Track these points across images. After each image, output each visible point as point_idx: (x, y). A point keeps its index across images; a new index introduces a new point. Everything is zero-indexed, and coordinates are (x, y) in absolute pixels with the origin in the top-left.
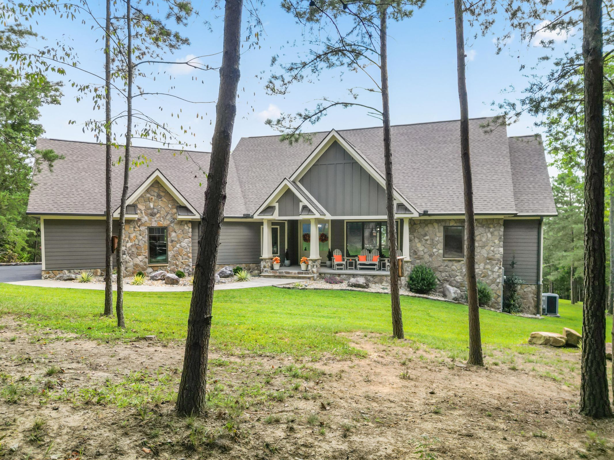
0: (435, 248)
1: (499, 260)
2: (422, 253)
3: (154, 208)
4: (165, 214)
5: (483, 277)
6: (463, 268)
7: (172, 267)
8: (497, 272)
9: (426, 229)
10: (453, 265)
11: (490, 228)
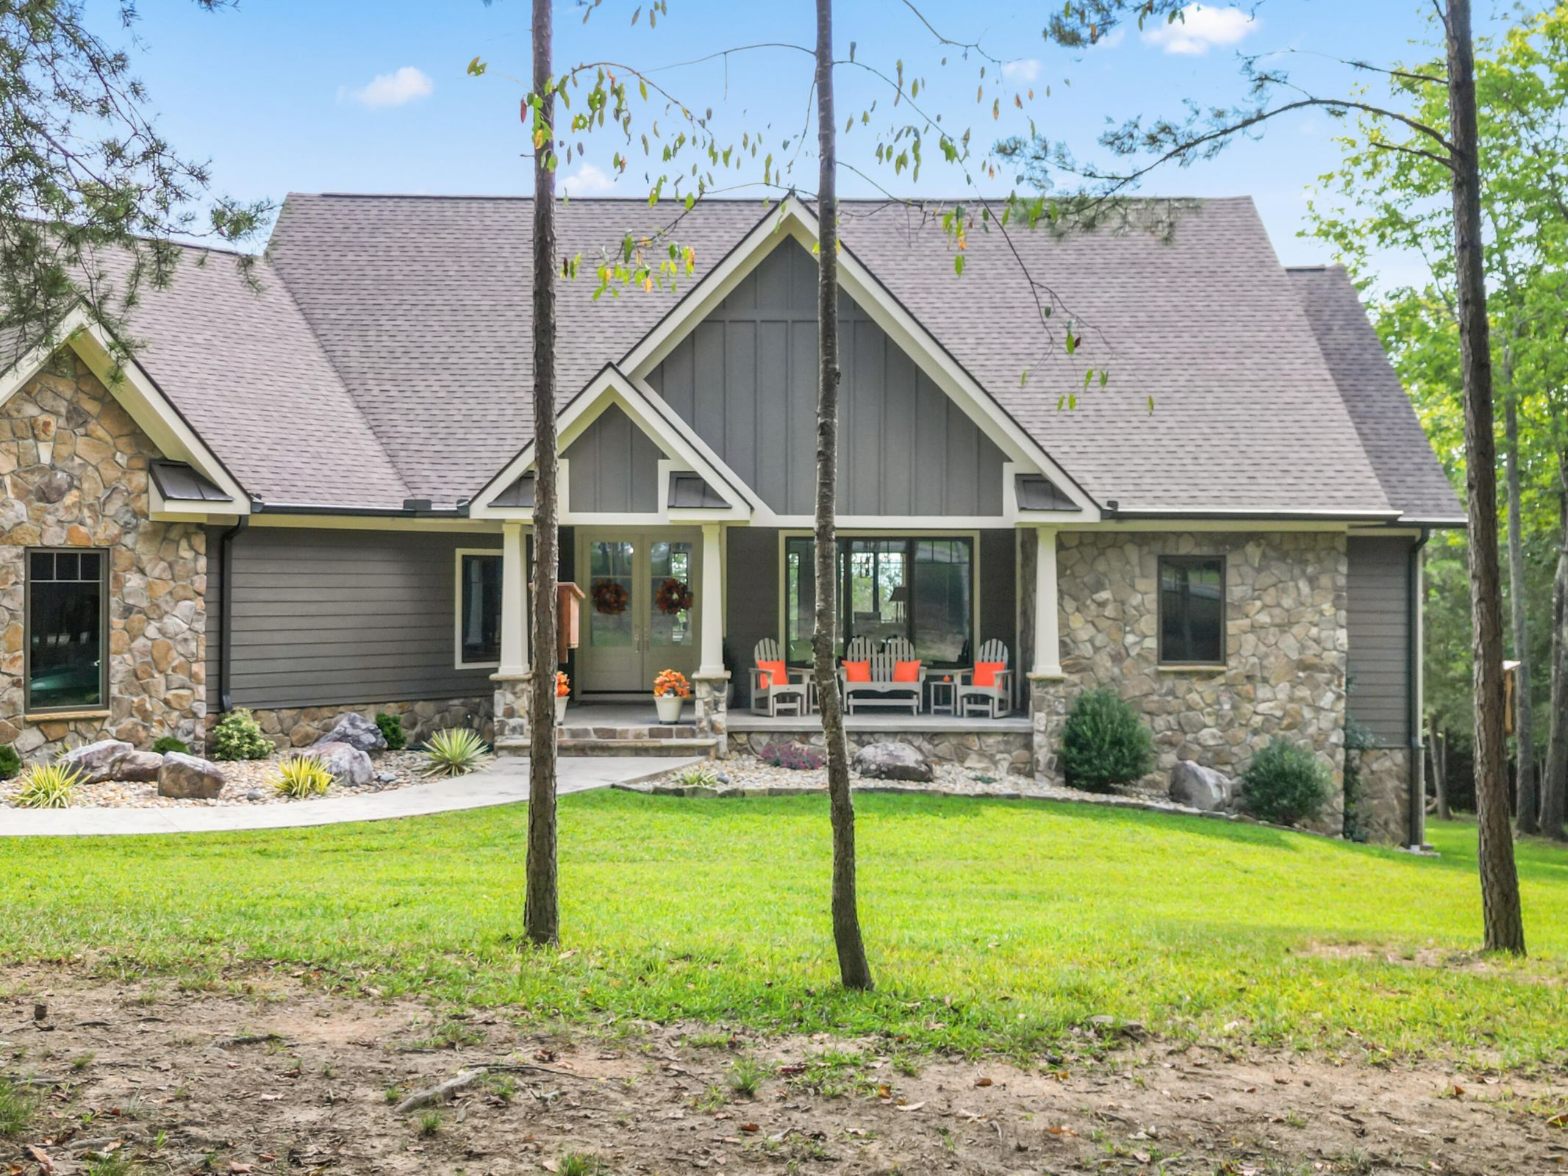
0: (1132, 632)
1: (1334, 670)
2: (1087, 650)
3: (53, 467)
4: (103, 494)
5: (1289, 727)
6: (1224, 698)
7: (127, 723)
8: (1332, 710)
9: (1101, 566)
10: (1190, 691)
11: (1306, 562)
